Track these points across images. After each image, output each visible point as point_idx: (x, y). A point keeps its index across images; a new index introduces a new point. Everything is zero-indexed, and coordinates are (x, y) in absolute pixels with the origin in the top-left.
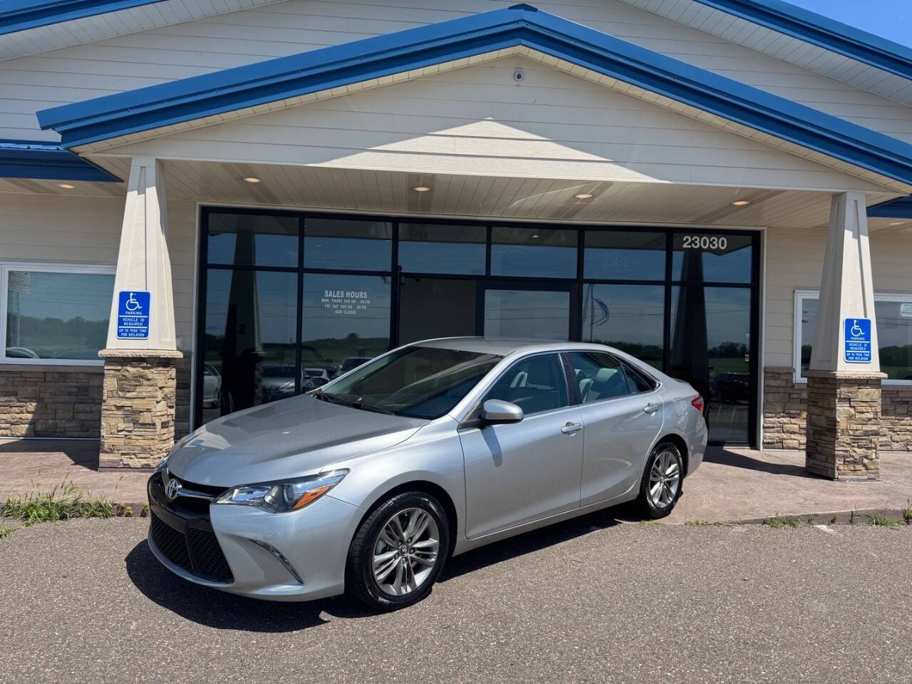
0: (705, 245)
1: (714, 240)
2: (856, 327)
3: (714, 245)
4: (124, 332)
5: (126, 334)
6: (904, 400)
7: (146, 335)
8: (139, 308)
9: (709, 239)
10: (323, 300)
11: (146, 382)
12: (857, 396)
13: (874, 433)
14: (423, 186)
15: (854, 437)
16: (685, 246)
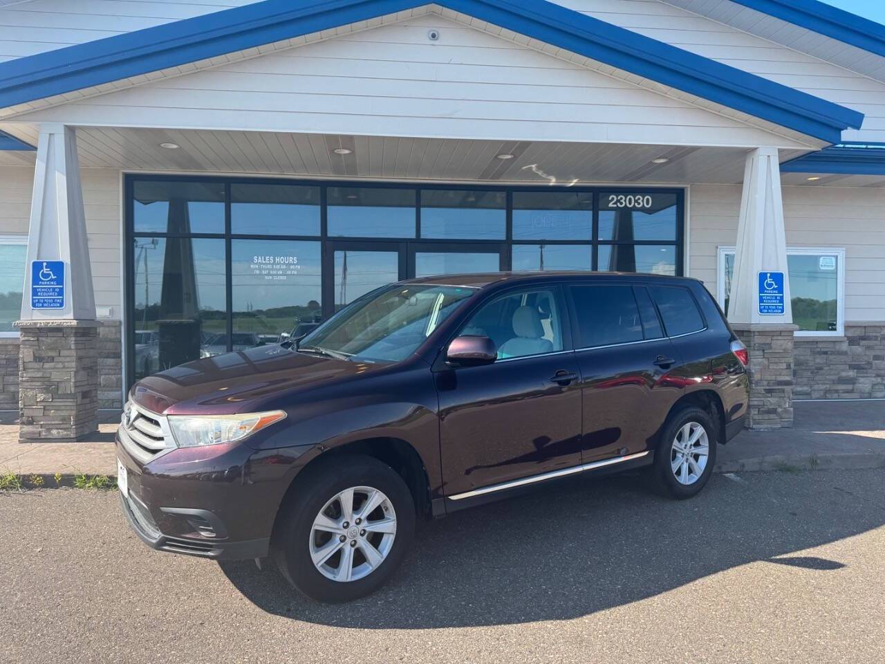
0: (630, 203)
1: (639, 199)
2: (769, 280)
3: (639, 204)
4: (38, 302)
5: (41, 305)
6: (824, 350)
7: (62, 305)
8: (53, 277)
9: (635, 198)
10: (252, 266)
11: (64, 353)
12: (771, 348)
13: (788, 383)
14: (344, 148)
15: (767, 388)
16: (611, 205)
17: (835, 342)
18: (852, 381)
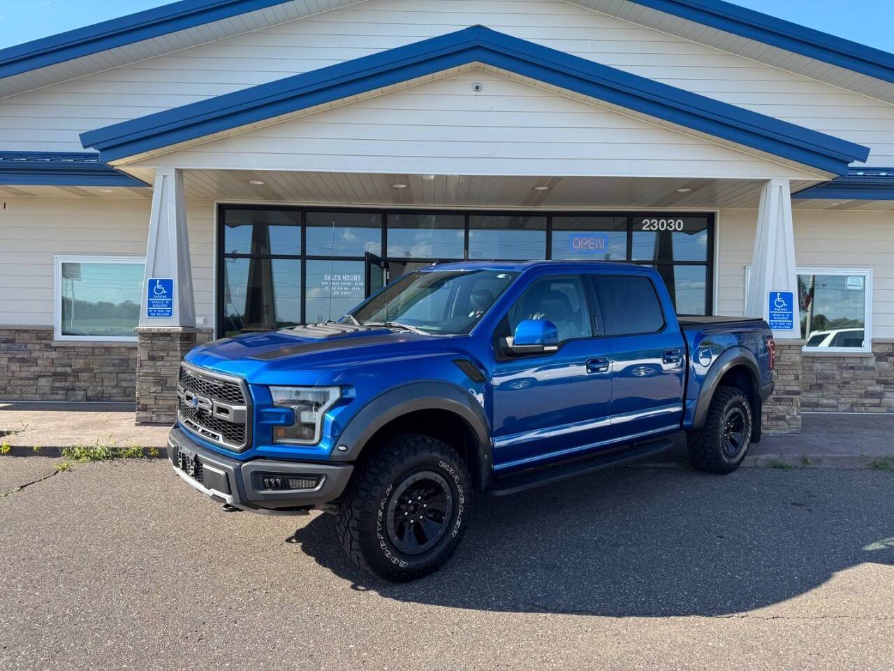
0: (663, 227)
1: (671, 222)
2: (779, 299)
3: (671, 227)
4: (153, 312)
6: (851, 365)
7: (170, 314)
8: (165, 292)
9: (667, 222)
10: (323, 283)
11: (171, 353)
12: (779, 361)
13: (797, 393)
14: (401, 184)
15: (777, 397)
16: (644, 228)
17: (862, 357)
18: (879, 396)
